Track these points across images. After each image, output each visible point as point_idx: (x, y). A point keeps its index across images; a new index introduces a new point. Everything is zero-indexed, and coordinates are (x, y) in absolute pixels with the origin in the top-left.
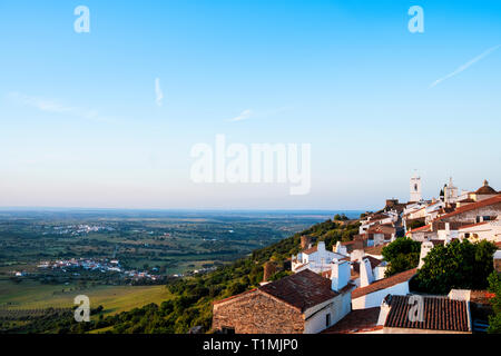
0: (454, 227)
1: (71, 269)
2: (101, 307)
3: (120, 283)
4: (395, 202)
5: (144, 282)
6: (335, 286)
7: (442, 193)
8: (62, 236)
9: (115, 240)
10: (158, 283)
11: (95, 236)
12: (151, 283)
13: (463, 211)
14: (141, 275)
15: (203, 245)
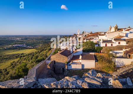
0: (87, 39)
1: (16, 47)
2: (23, 53)
3: (26, 49)
4: (75, 34)
5: (31, 48)
6: (71, 52)
7: (83, 33)
8: (14, 41)
9: (24, 41)
10: (33, 48)
11: (21, 40)
12: (32, 48)
13: (88, 37)
14: (30, 47)
15: (41, 41)
